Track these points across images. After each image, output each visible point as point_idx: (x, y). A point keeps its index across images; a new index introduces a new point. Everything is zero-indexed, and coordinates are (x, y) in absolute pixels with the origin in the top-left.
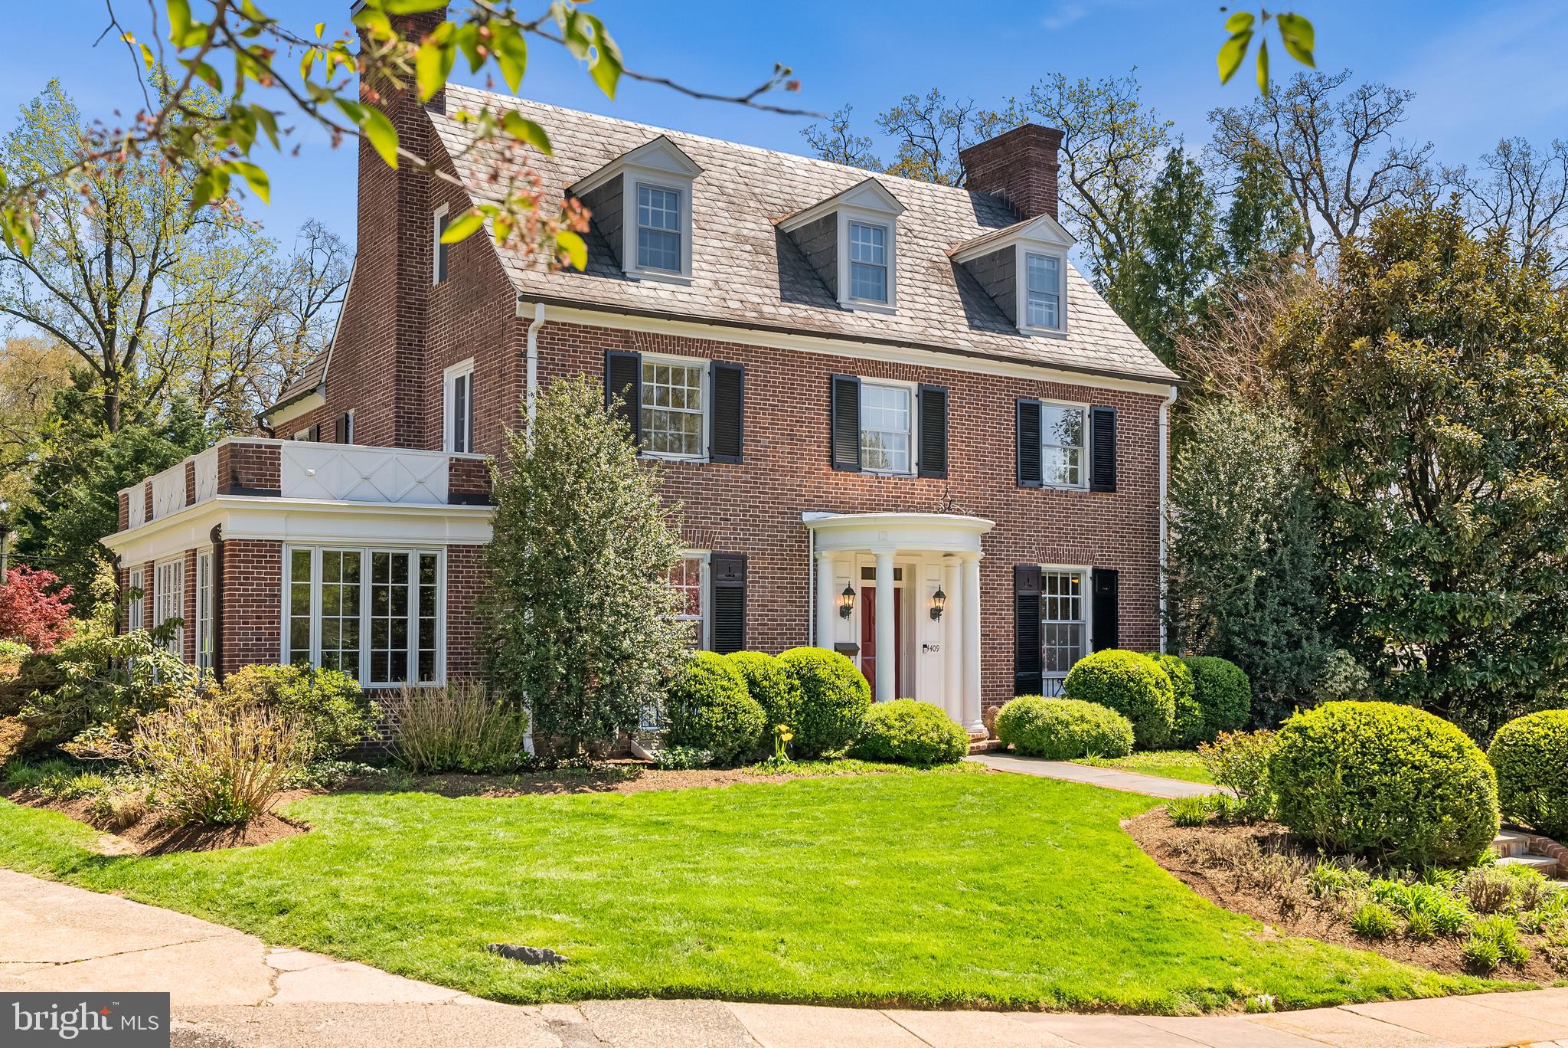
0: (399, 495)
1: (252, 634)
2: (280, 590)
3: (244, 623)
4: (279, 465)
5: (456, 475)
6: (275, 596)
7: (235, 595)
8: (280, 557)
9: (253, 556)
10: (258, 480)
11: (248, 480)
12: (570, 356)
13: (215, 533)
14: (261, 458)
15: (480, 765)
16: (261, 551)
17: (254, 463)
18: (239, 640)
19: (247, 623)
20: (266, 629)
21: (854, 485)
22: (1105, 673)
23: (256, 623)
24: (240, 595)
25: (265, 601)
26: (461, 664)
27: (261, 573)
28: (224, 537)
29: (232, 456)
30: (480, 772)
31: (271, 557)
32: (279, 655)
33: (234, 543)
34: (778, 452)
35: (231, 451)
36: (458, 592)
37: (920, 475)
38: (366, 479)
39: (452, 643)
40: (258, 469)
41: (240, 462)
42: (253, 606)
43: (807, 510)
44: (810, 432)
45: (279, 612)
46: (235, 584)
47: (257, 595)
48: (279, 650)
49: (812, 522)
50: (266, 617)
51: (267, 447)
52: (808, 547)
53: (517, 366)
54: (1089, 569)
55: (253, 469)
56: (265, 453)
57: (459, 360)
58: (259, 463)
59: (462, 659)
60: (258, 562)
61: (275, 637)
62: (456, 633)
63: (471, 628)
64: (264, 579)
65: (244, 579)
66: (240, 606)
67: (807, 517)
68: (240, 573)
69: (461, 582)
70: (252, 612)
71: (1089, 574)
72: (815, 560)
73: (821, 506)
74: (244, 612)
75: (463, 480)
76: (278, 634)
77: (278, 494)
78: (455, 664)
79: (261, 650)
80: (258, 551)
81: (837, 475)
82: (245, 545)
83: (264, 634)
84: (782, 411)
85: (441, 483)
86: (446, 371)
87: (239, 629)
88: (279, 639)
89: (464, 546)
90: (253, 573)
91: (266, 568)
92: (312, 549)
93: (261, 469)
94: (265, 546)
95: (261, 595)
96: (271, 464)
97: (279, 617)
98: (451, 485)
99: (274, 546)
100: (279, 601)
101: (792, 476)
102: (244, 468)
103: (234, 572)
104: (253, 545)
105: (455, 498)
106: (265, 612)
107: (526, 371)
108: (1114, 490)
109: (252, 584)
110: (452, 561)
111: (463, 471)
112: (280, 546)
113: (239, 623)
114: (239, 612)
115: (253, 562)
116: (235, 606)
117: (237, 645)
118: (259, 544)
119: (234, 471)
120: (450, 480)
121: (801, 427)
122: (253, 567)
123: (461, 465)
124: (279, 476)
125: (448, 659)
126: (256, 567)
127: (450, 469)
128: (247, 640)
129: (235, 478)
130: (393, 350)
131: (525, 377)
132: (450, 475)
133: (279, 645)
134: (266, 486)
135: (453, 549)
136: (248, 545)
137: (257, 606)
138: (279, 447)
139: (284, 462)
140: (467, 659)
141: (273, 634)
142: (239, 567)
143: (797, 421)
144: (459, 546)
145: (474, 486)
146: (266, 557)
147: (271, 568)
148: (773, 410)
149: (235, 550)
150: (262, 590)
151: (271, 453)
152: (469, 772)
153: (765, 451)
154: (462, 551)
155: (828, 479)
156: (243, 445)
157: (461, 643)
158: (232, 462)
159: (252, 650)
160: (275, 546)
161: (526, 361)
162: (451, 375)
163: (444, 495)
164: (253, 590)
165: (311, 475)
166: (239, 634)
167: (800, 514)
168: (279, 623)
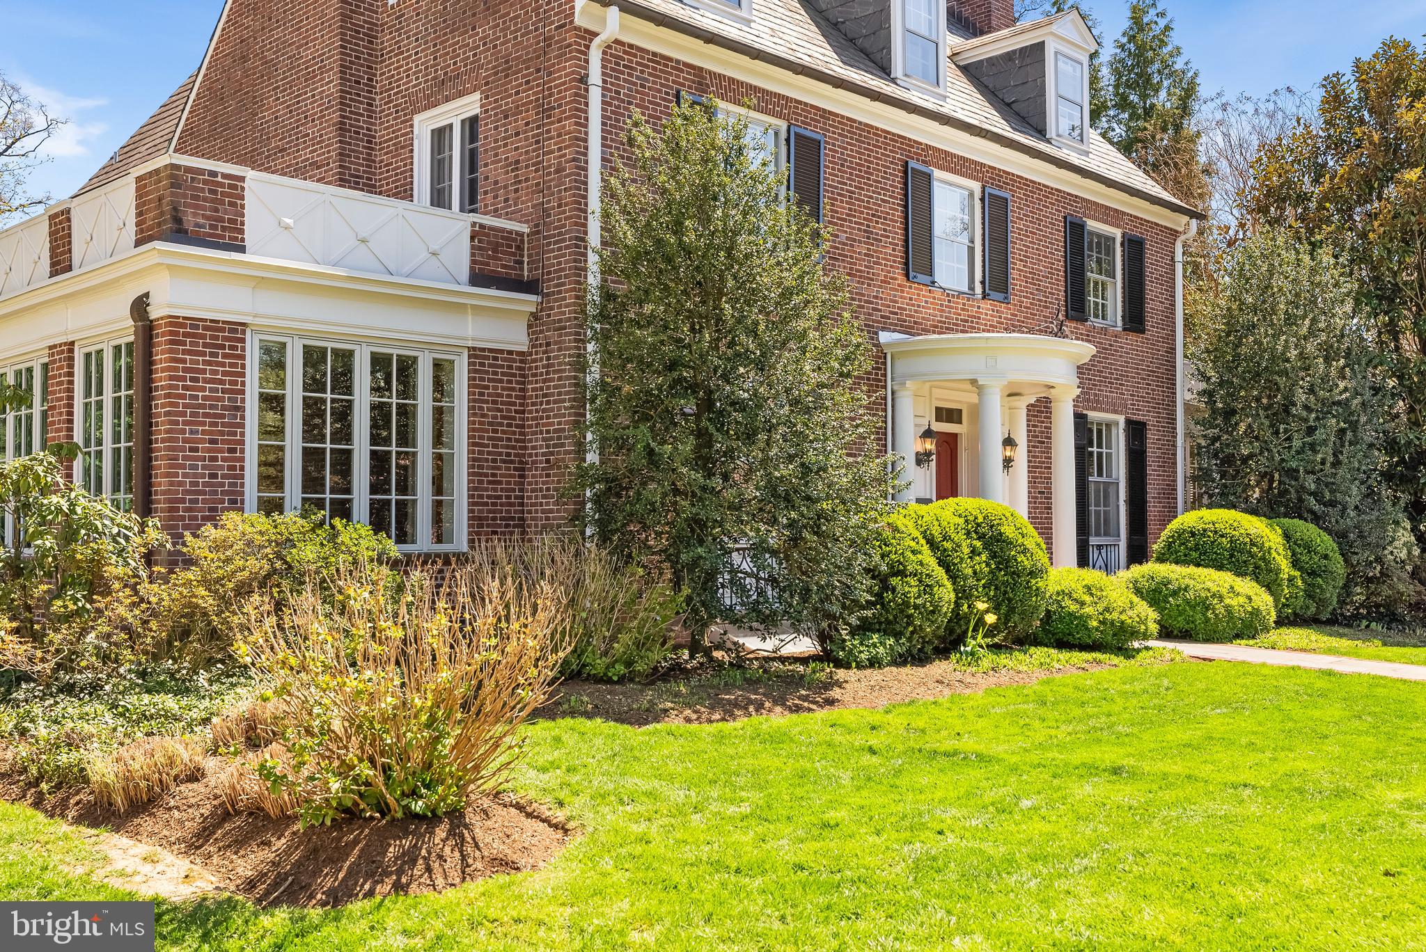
0: (406, 270)
1: (204, 467)
2: (243, 400)
3: (191, 449)
4: (243, 207)
5: (480, 248)
6: (237, 408)
7: (177, 405)
8: (243, 349)
9: (205, 345)
10: (212, 227)
11: (197, 225)
12: (637, 92)
13: (140, 306)
14: (215, 192)
15: (620, 668)
16: (217, 338)
17: (205, 199)
18: (185, 475)
19: (196, 450)
20: (224, 459)
21: (926, 302)
22: (1222, 536)
23: (209, 450)
24: (185, 406)
25: (223, 416)
26: (487, 518)
27: (216, 372)
28: (155, 312)
29: (172, 185)
30: (622, 680)
31: (231, 348)
32: (243, 502)
33: (174, 321)
34: (855, 252)
35: (172, 176)
36: (483, 416)
37: (985, 296)
38: (363, 241)
39: (475, 489)
40: (211, 209)
41: (185, 196)
42: (204, 424)
43: (883, 329)
44: (885, 230)
45: (243, 434)
46: (177, 387)
47: (211, 407)
48: (242, 493)
49: (890, 345)
50: (223, 442)
51: (225, 176)
52: (885, 375)
53: (576, 95)
54: (1121, 419)
55: (204, 208)
56: (222, 185)
57: (447, 99)
58: (212, 201)
59: (489, 511)
60: (212, 354)
61: (237, 474)
62: (480, 475)
63: (499, 468)
64: (222, 382)
65: (192, 379)
66: (185, 423)
67: (884, 337)
68: (185, 370)
69: (487, 402)
70: (204, 432)
71: (1122, 425)
72: (893, 393)
73: (896, 325)
74: (191, 432)
75: (489, 257)
76: (242, 468)
77: (242, 249)
78: (480, 518)
79: (216, 493)
80: (212, 337)
81: (910, 287)
82: (192, 327)
83: (222, 468)
84: (859, 200)
85: (460, 257)
86: (417, 119)
87: (185, 458)
88: (242, 477)
89: (491, 350)
90: (204, 371)
91: (223, 364)
92: (288, 341)
93: (217, 210)
94: (223, 330)
95: (215, 407)
96: (230, 204)
97: (242, 442)
98: (473, 262)
99: (236, 331)
100: (243, 417)
101: (869, 285)
102: (191, 206)
103: (176, 369)
104: (205, 328)
105: (479, 278)
106: (222, 433)
107: (587, 104)
108: (1143, 332)
109: (204, 389)
110: (476, 371)
111: (489, 243)
112: (244, 332)
113: (183, 449)
114: (184, 431)
115: (204, 354)
116: (177, 423)
117: (180, 484)
118: (214, 326)
119: (175, 209)
120: (473, 255)
121: (877, 222)
122: (205, 362)
123: (488, 235)
124: (243, 224)
125: (470, 511)
126: (209, 363)
127: (472, 238)
128: (196, 476)
129: (178, 220)
130: (333, 89)
131: (586, 112)
132: (473, 247)
133: (242, 485)
134: (224, 237)
135: (476, 354)
136: (197, 327)
137: (211, 424)
138: (242, 179)
139: (250, 202)
140: (494, 512)
141: (234, 468)
142: (184, 361)
143: (873, 215)
144: (483, 350)
145: (504, 266)
146: (223, 347)
147: (231, 365)
148: (850, 197)
149: (177, 334)
150: (218, 399)
151: (230, 186)
152: (604, 680)
153: (843, 249)
154: (487, 358)
155: (902, 291)
156: (189, 170)
157: (487, 490)
158: (173, 194)
159: (204, 493)
160: (234, 332)
161: (587, 90)
162: (424, 124)
163: (464, 273)
164: (204, 398)
165: (287, 228)
166: (183, 467)
167: (876, 333)
168: (242, 451)
